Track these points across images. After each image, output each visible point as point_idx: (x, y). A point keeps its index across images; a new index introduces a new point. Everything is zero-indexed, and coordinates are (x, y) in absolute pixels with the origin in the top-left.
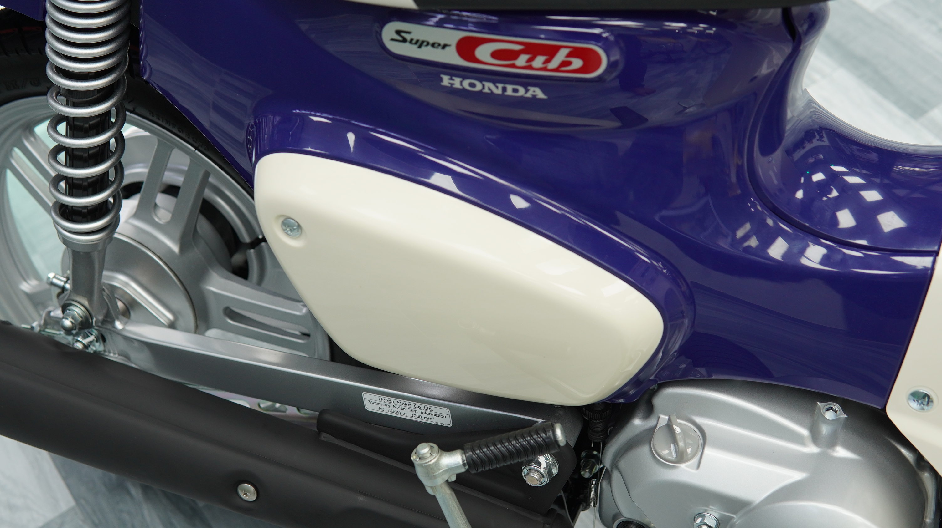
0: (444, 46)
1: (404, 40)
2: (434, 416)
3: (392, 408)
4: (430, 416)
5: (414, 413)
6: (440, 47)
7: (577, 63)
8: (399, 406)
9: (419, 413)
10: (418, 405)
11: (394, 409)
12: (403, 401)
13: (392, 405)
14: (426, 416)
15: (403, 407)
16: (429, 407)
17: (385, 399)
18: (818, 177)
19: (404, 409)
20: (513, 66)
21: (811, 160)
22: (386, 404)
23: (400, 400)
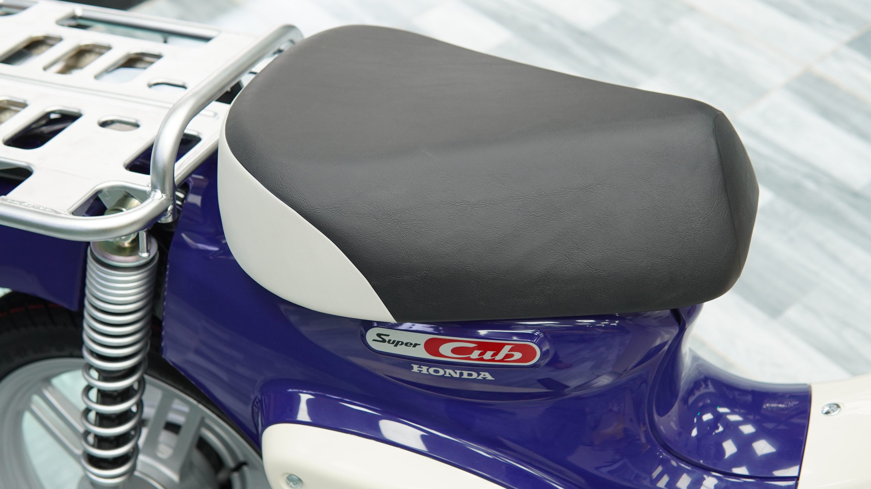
0: (415, 345)
6: (412, 346)
18: (707, 417)
20: (468, 359)
21: (701, 404)
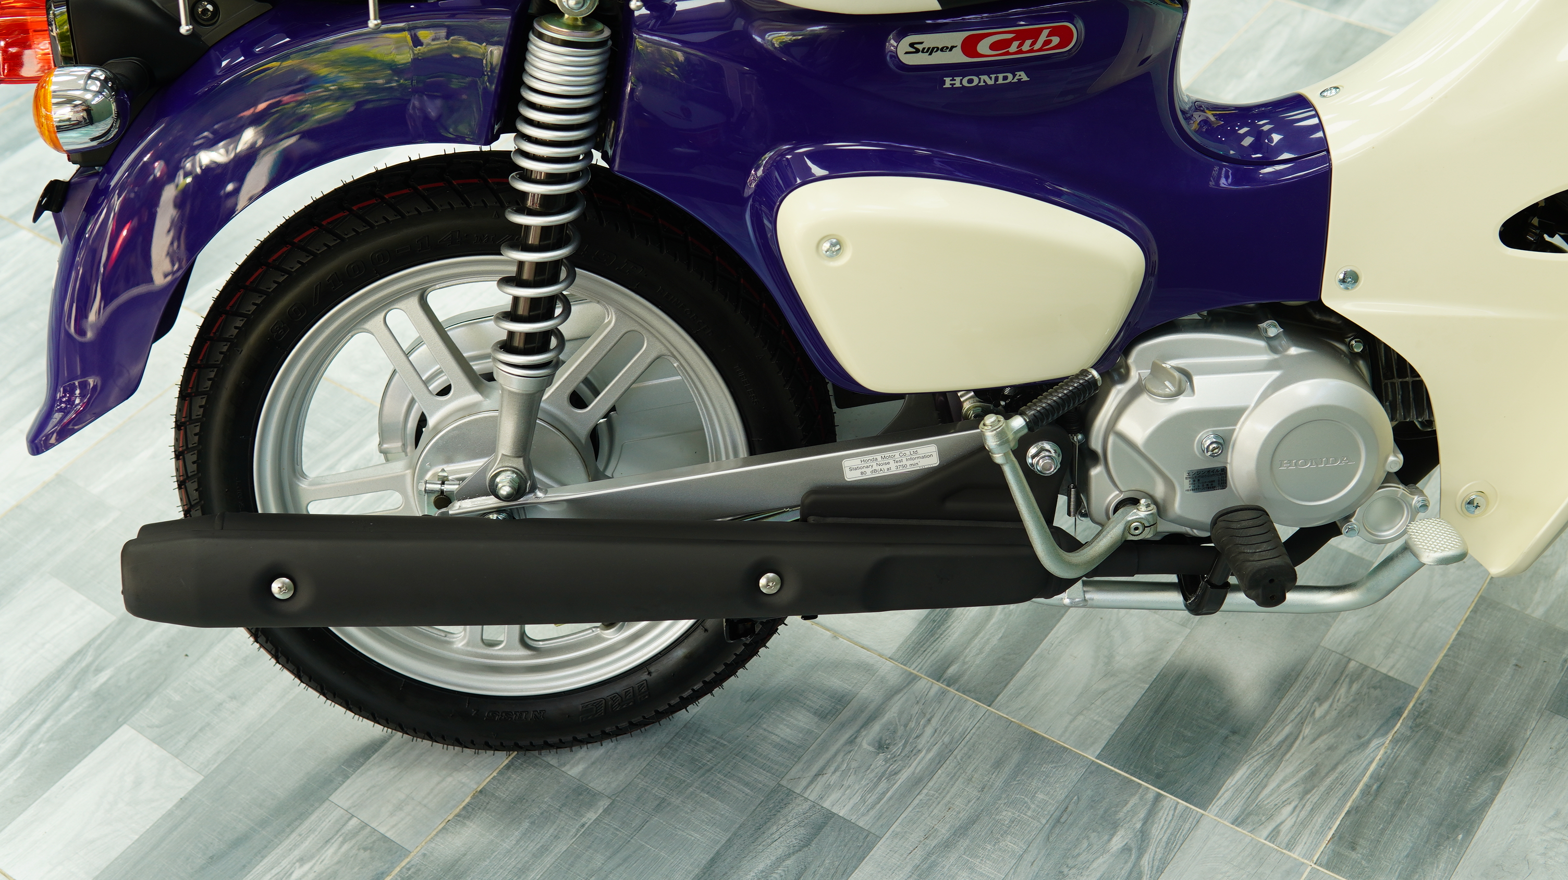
1: (917, 51)
2: (920, 460)
3: (875, 467)
4: (916, 461)
5: (899, 464)
6: (947, 50)
7: (1056, 40)
8: (882, 462)
9: (904, 462)
10: (903, 452)
11: (879, 468)
12: (887, 454)
13: (874, 464)
14: (912, 462)
15: (887, 462)
16: (915, 451)
17: (868, 459)
19: (888, 463)
20: (1008, 53)
22: (868, 465)
23: (883, 454)
